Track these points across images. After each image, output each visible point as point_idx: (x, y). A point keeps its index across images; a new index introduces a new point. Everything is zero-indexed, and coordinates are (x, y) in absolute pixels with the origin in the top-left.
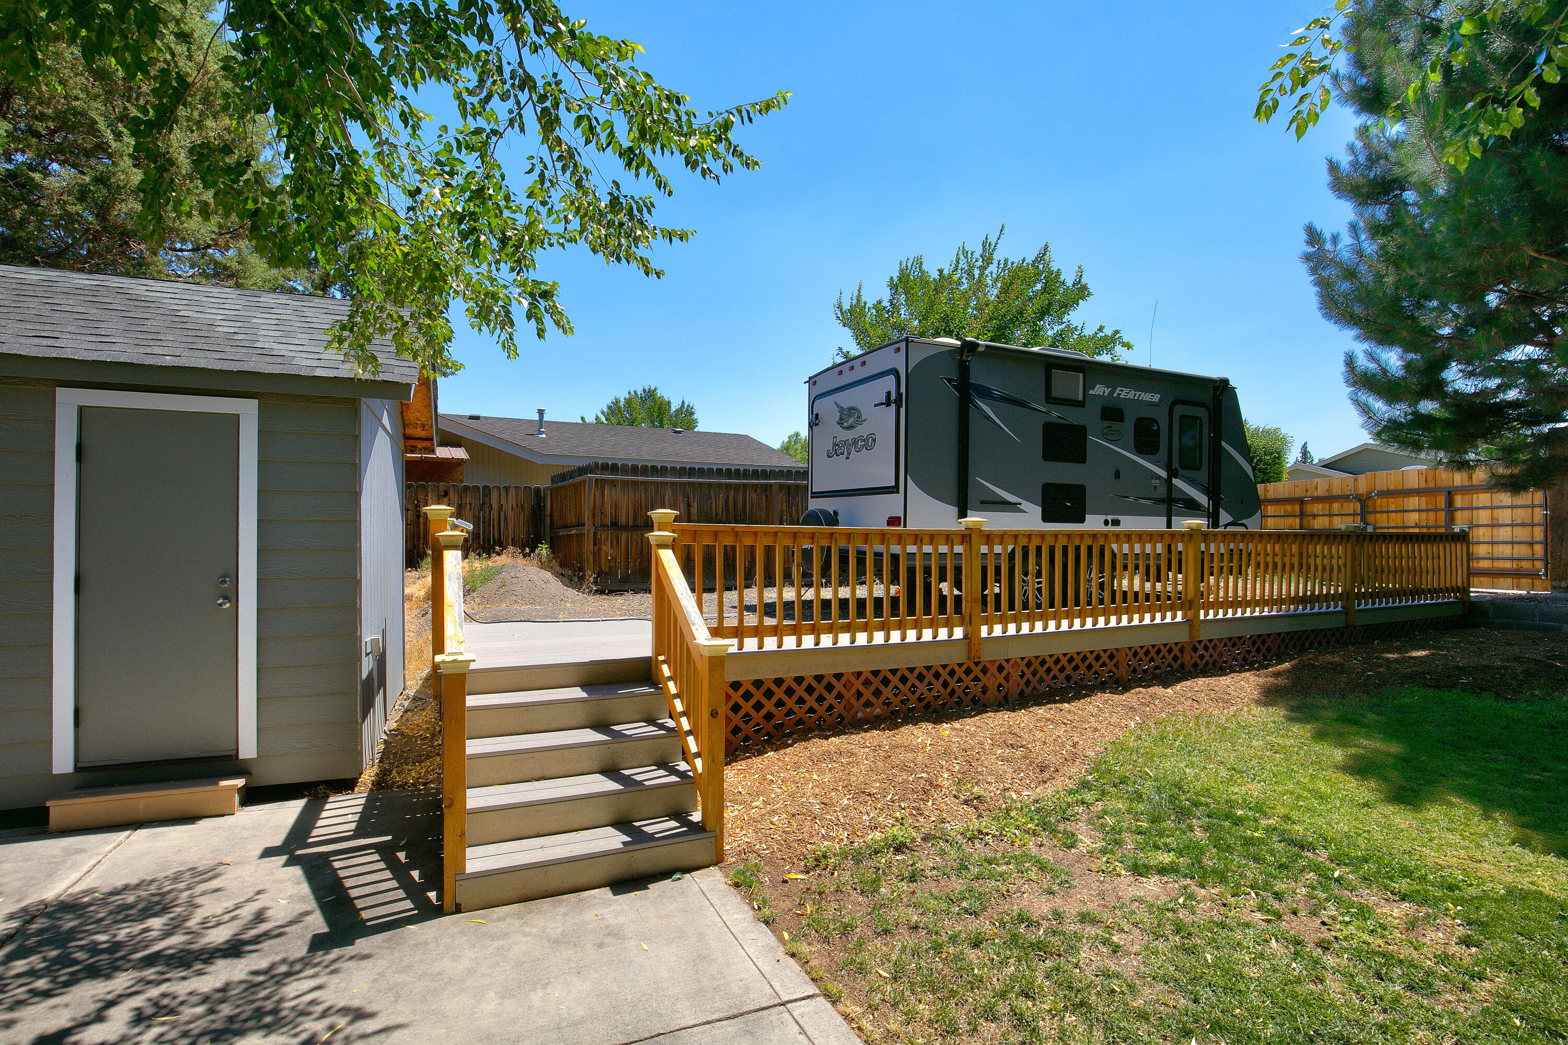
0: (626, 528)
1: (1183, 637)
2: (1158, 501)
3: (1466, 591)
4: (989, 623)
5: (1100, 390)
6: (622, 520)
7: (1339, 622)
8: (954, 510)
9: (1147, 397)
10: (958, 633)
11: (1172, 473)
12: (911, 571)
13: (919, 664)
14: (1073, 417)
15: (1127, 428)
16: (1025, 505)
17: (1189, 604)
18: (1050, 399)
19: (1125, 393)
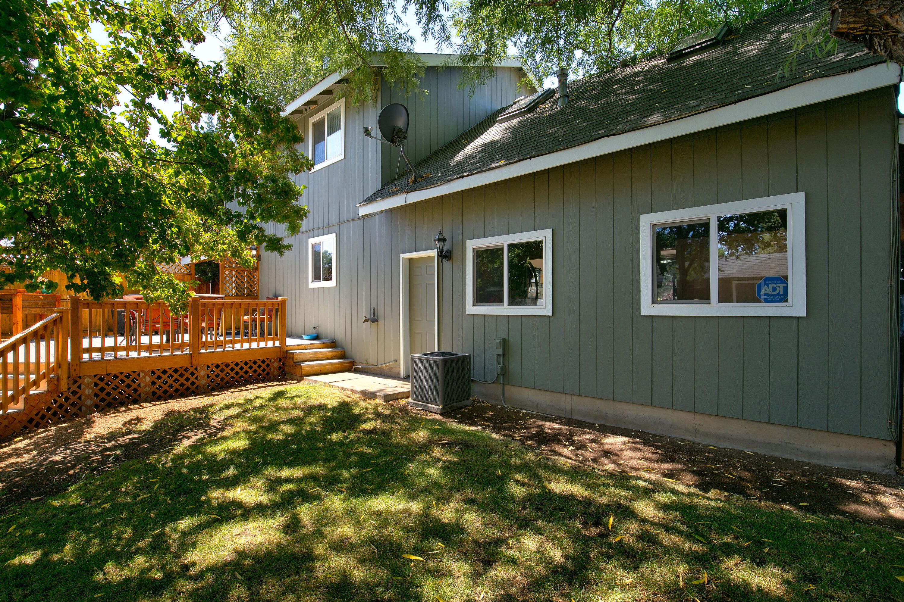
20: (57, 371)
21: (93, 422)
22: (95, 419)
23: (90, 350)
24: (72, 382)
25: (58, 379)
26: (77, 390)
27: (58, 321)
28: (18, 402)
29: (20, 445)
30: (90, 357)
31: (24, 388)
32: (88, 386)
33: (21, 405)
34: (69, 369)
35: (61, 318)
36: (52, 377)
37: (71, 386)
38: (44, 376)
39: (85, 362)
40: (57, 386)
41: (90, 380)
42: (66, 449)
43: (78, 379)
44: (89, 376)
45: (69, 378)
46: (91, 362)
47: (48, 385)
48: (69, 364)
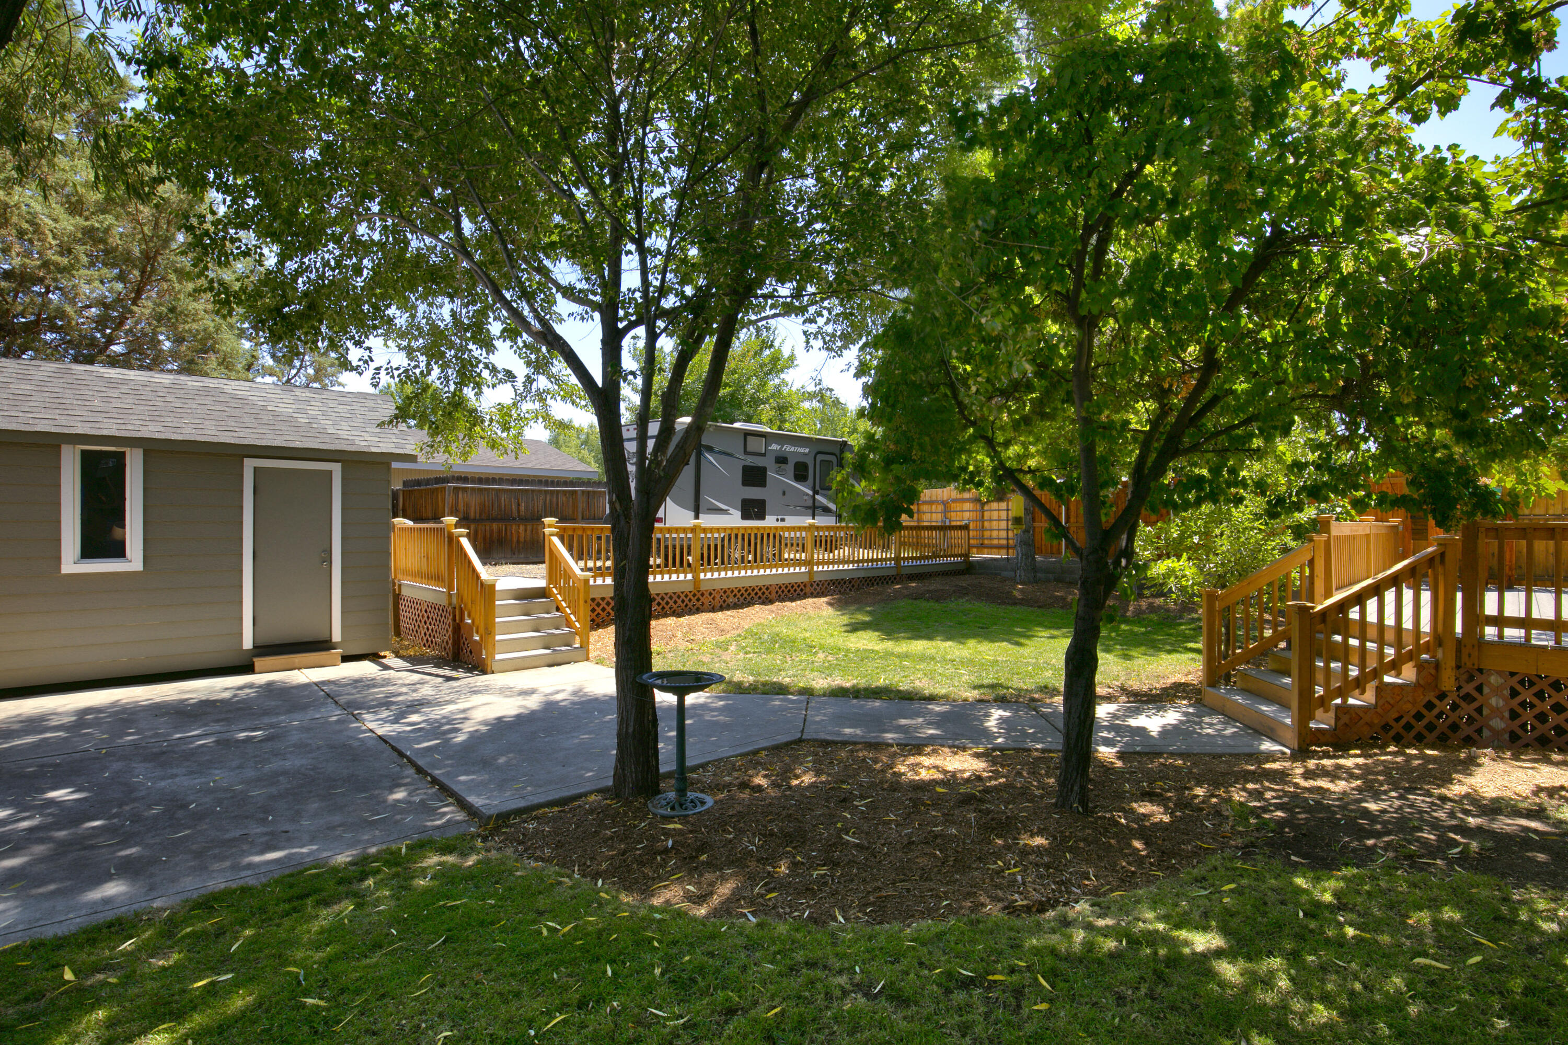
0: (475, 520)
1: (806, 579)
2: (808, 508)
3: (967, 555)
4: (704, 571)
5: (774, 447)
6: (472, 515)
7: (894, 572)
8: (692, 514)
9: (801, 450)
10: (689, 577)
11: (816, 492)
12: (666, 547)
13: (670, 591)
14: (759, 462)
15: (790, 468)
16: (732, 511)
17: (809, 563)
18: (746, 452)
19: (789, 448)
20: (1435, 651)
21: (1479, 765)
22: (1482, 760)
23: (1500, 621)
24: (1465, 677)
25: (1437, 666)
26: (1475, 694)
27: (1437, 560)
28: (1363, 692)
29: (1349, 762)
30: (1501, 635)
31: (1375, 670)
32: (1497, 691)
33: (1370, 696)
34: (1459, 651)
35: (1442, 555)
36: (1426, 661)
37: (1463, 684)
38: (1411, 656)
39: (1491, 643)
40: (1436, 678)
41: (1501, 681)
42: (1401, 797)
43: (1476, 674)
44: (1499, 673)
45: (1458, 667)
46: (1501, 644)
47: (1419, 673)
48: (1459, 641)
